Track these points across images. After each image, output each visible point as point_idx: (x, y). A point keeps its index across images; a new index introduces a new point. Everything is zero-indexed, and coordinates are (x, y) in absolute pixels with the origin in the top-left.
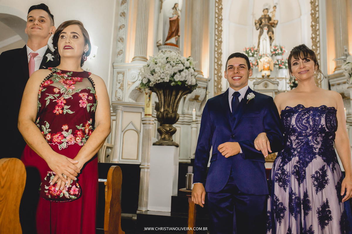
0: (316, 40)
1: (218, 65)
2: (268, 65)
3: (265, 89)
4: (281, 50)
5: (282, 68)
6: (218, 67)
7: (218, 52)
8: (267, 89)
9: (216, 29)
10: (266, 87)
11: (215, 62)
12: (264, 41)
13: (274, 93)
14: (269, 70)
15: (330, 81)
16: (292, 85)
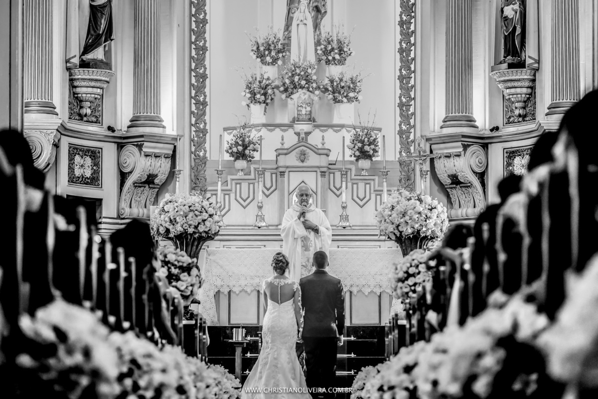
0: (408, 55)
1: (198, 103)
2: (309, 109)
3: (301, 164)
4: (341, 51)
5: (339, 102)
6: (197, 108)
7: (197, 72)
8: (305, 164)
9: (193, 15)
10: (303, 161)
11: (191, 97)
12: (301, 27)
13: (319, 174)
14: (310, 120)
15: (433, 147)
16: (357, 153)
